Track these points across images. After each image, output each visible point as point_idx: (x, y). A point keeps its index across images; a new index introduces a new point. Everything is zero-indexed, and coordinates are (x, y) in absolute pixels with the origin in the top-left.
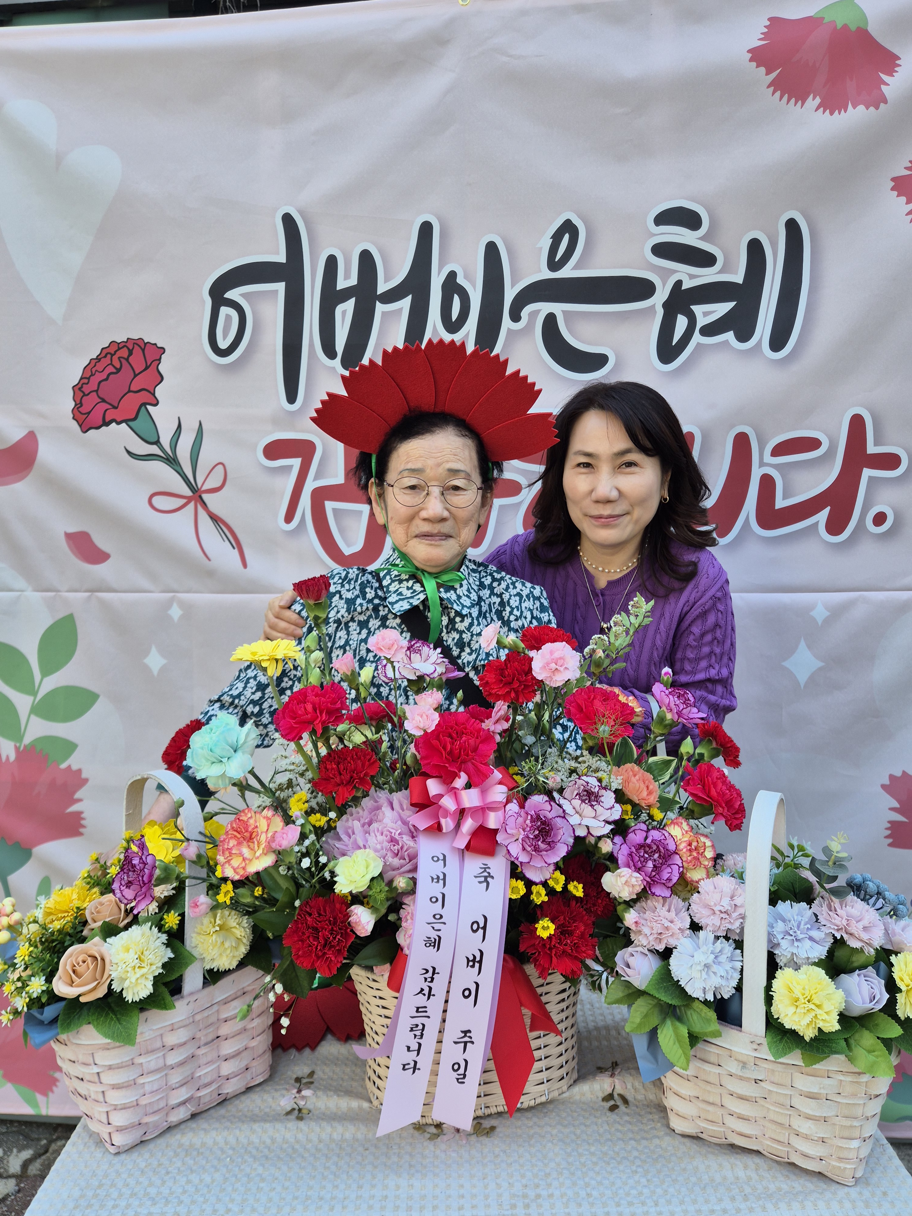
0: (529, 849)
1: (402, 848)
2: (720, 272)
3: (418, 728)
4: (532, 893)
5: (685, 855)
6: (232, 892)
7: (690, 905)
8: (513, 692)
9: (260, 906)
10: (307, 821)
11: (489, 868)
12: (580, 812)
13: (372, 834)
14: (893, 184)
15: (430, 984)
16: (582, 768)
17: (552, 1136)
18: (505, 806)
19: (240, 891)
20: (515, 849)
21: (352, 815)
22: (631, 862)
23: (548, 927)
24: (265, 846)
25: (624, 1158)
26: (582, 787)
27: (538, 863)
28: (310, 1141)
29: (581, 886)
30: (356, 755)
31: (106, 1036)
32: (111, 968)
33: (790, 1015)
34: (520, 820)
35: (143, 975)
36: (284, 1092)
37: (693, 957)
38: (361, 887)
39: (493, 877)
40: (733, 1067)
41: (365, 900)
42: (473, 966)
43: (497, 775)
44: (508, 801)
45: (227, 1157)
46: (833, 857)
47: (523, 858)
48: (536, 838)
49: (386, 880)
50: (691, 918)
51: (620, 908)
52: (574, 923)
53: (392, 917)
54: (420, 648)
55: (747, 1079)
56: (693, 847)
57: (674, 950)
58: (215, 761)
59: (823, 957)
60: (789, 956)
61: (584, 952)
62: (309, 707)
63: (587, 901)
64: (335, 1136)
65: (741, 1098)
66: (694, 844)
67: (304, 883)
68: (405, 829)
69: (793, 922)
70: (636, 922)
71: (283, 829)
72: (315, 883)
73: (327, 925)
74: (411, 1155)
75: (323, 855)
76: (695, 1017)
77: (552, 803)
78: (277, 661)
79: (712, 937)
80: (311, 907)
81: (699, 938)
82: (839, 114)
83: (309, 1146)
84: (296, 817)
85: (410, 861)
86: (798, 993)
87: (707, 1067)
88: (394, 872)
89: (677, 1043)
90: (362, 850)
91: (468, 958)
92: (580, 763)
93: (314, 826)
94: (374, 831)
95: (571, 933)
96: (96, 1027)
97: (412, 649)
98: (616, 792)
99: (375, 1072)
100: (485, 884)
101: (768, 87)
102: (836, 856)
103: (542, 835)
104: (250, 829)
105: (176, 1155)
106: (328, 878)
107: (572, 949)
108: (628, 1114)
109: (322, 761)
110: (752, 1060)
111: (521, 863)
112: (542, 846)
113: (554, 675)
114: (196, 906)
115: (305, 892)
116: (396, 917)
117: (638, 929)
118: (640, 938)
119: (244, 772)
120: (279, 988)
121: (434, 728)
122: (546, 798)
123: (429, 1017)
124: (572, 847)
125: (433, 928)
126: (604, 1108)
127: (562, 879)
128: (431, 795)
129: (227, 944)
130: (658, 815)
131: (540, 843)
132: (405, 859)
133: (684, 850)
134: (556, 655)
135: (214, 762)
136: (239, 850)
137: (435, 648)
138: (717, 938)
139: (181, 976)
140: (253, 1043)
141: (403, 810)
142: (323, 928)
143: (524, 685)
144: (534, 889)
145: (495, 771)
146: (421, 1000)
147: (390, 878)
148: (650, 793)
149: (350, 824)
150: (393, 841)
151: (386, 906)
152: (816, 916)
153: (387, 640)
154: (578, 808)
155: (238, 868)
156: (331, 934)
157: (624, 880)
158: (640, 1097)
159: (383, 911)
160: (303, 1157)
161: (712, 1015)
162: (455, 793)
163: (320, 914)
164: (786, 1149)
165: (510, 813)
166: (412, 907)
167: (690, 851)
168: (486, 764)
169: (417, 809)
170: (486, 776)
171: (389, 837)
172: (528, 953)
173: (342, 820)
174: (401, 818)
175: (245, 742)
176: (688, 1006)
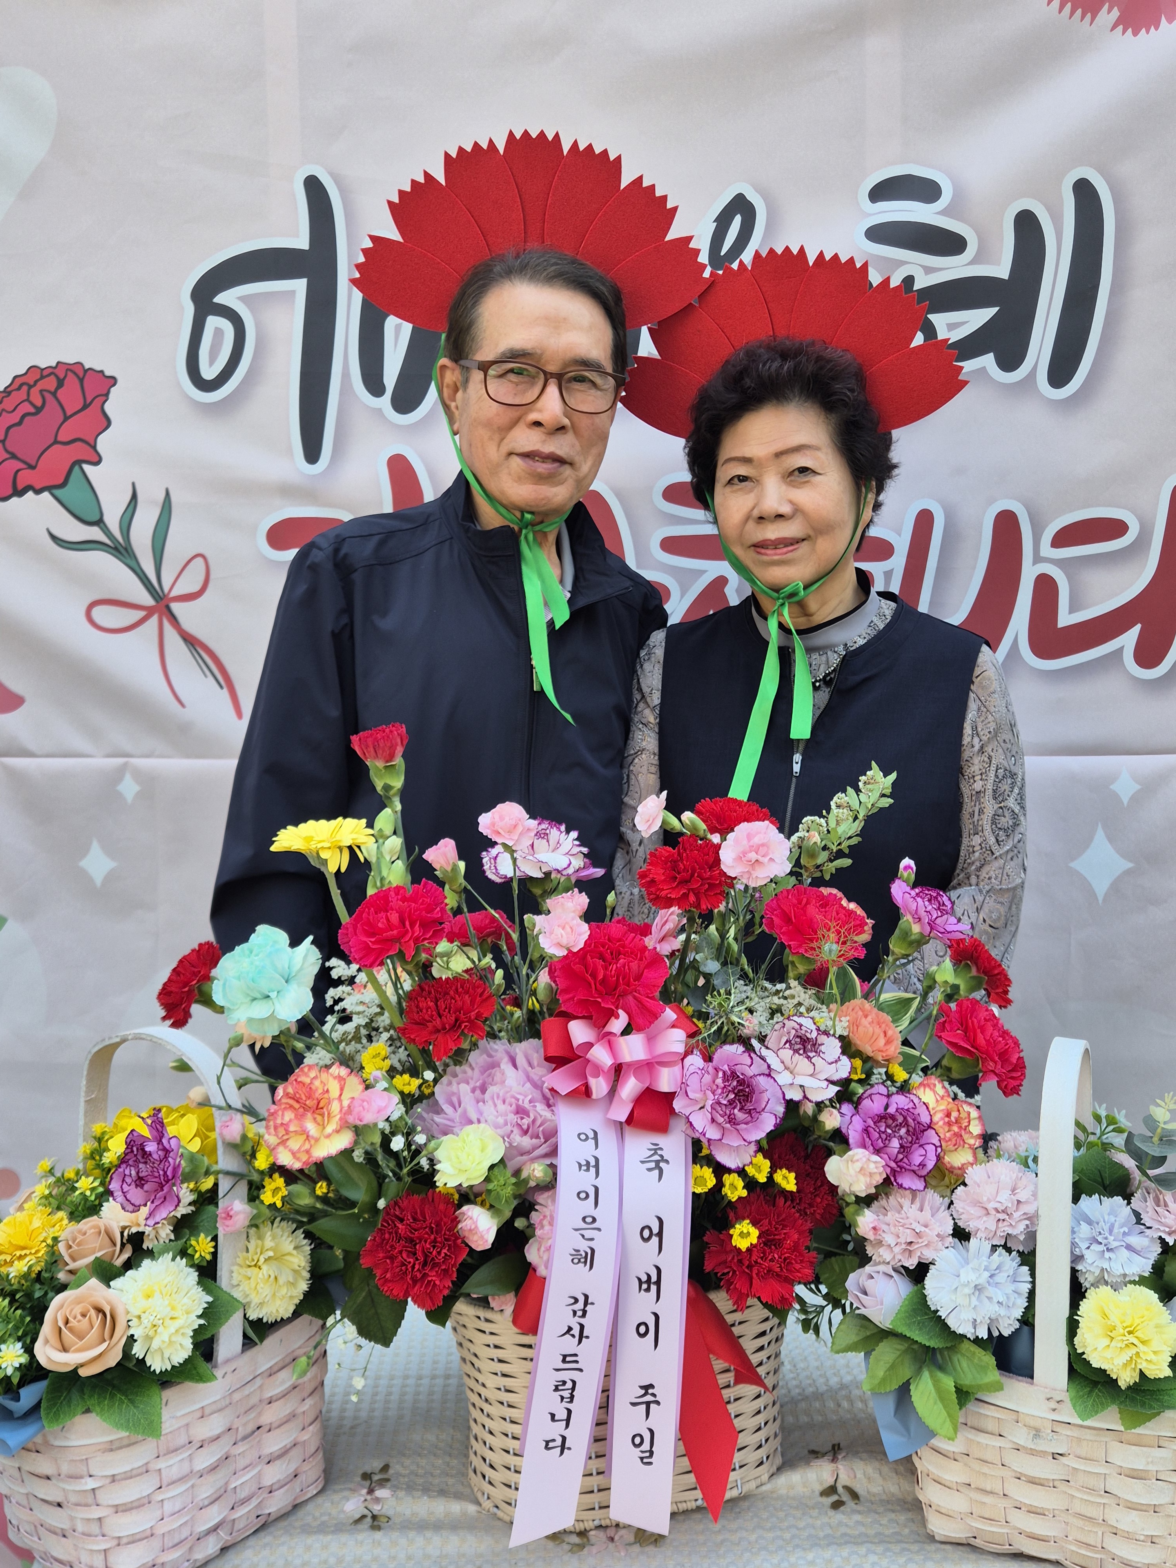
0: (721, 1120)
3: (559, 945)
4: (724, 1185)
5: (942, 1130)
6: (284, 1189)
7: (952, 1203)
8: (691, 894)
9: (324, 1209)
10: (391, 1084)
11: (661, 1149)
12: (792, 1067)
13: (489, 1102)
15: (582, 1320)
16: (789, 1006)
17: (750, 1543)
18: (683, 1060)
19: (295, 1187)
20: (700, 1121)
21: (455, 1076)
22: (867, 1140)
23: (748, 1234)
24: (339, 1120)
26: (793, 1032)
27: (734, 1141)
29: (793, 1175)
30: (462, 987)
34: (707, 1078)
36: (348, 1493)
37: (958, 1276)
38: (475, 1178)
39: (667, 1162)
40: (1021, 1437)
41: (479, 1199)
42: (648, 1290)
43: (669, 1015)
44: (688, 1052)
46: (1159, 1130)
47: (713, 1133)
48: (730, 1104)
49: (511, 1169)
50: (954, 1219)
51: (849, 1209)
52: (783, 1229)
53: (520, 1223)
54: (548, 831)
55: (1041, 1454)
56: (953, 1119)
57: (931, 1267)
58: (259, 996)
59: (1150, 1273)
60: (1097, 1273)
61: (798, 1271)
62: (396, 916)
63: (800, 1199)
64: (430, 1551)
65: (1034, 1482)
66: (954, 1115)
67: (391, 1174)
68: (537, 1095)
69: (1102, 1223)
70: (874, 1228)
71: (362, 1095)
72: (406, 1174)
73: (427, 1234)
75: (420, 1132)
76: (964, 1363)
77: (753, 1055)
78: (341, 849)
79: (985, 1247)
80: (402, 1209)
81: (968, 1251)
84: (374, 1080)
86: (1115, 1320)
87: (982, 1438)
88: (525, 1158)
89: (939, 1402)
90: (475, 1126)
91: (640, 1279)
92: (785, 998)
93: (402, 1093)
94: (493, 1099)
95: (778, 1244)
98: (841, 1038)
99: (484, 1459)
100: (657, 1172)
102: (1163, 1128)
103: (739, 1100)
104: (315, 1096)
106: (426, 1166)
107: (781, 1267)
108: (859, 1514)
109: (406, 998)
110: (1050, 1425)
111: (709, 1140)
112: (740, 1116)
113: (754, 870)
115: (392, 1187)
116: (526, 1223)
117: (878, 1237)
118: (882, 1251)
119: (300, 1012)
120: (351, 1332)
121: (581, 945)
122: (742, 1049)
123: (582, 1370)
124: (782, 1119)
125: (583, 1236)
126: (823, 1505)
127: (766, 1164)
128: (575, 1044)
129: (282, 1279)
130: (901, 1074)
131: (736, 1111)
132: (538, 1137)
133: (942, 1123)
134: (756, 840)
135: (257, 998)
136: (300, 1125)
138: (994, 1248)
139: (216, 1335)
141: (532, 1068)
142: (421, 1239)
143: (709, 883)
144: (728, 1179)
145: (667, 1009)
146: (569, 1345)
147: (518, 1166)
148: (888, 1042)
149: (454, 1087)
150: (520, 1111)
151: (512, 1207)
152: (1138, 1214)
153: (507, 819)
154: (788, 1061)
155: (298, 1151)
156: (434, 1247)
157: (858, 1166)
158: (876, 1489)
159: (508, 1214)
161: (990, 1361)
162: (609, 1042)
163: (415, 1219)
164: (1098, 1556)
165: (692, 1069)
166: (551, 1208)
167: (949, 1124)
168: (653, 998)
169: (554, 1066)
170: (654, 1016)
171: (514, 1106)
172: (716, 1274)
173: (442, 1084)
174: (529, 1079)
175: (301, 969)
176: (952, 1349)
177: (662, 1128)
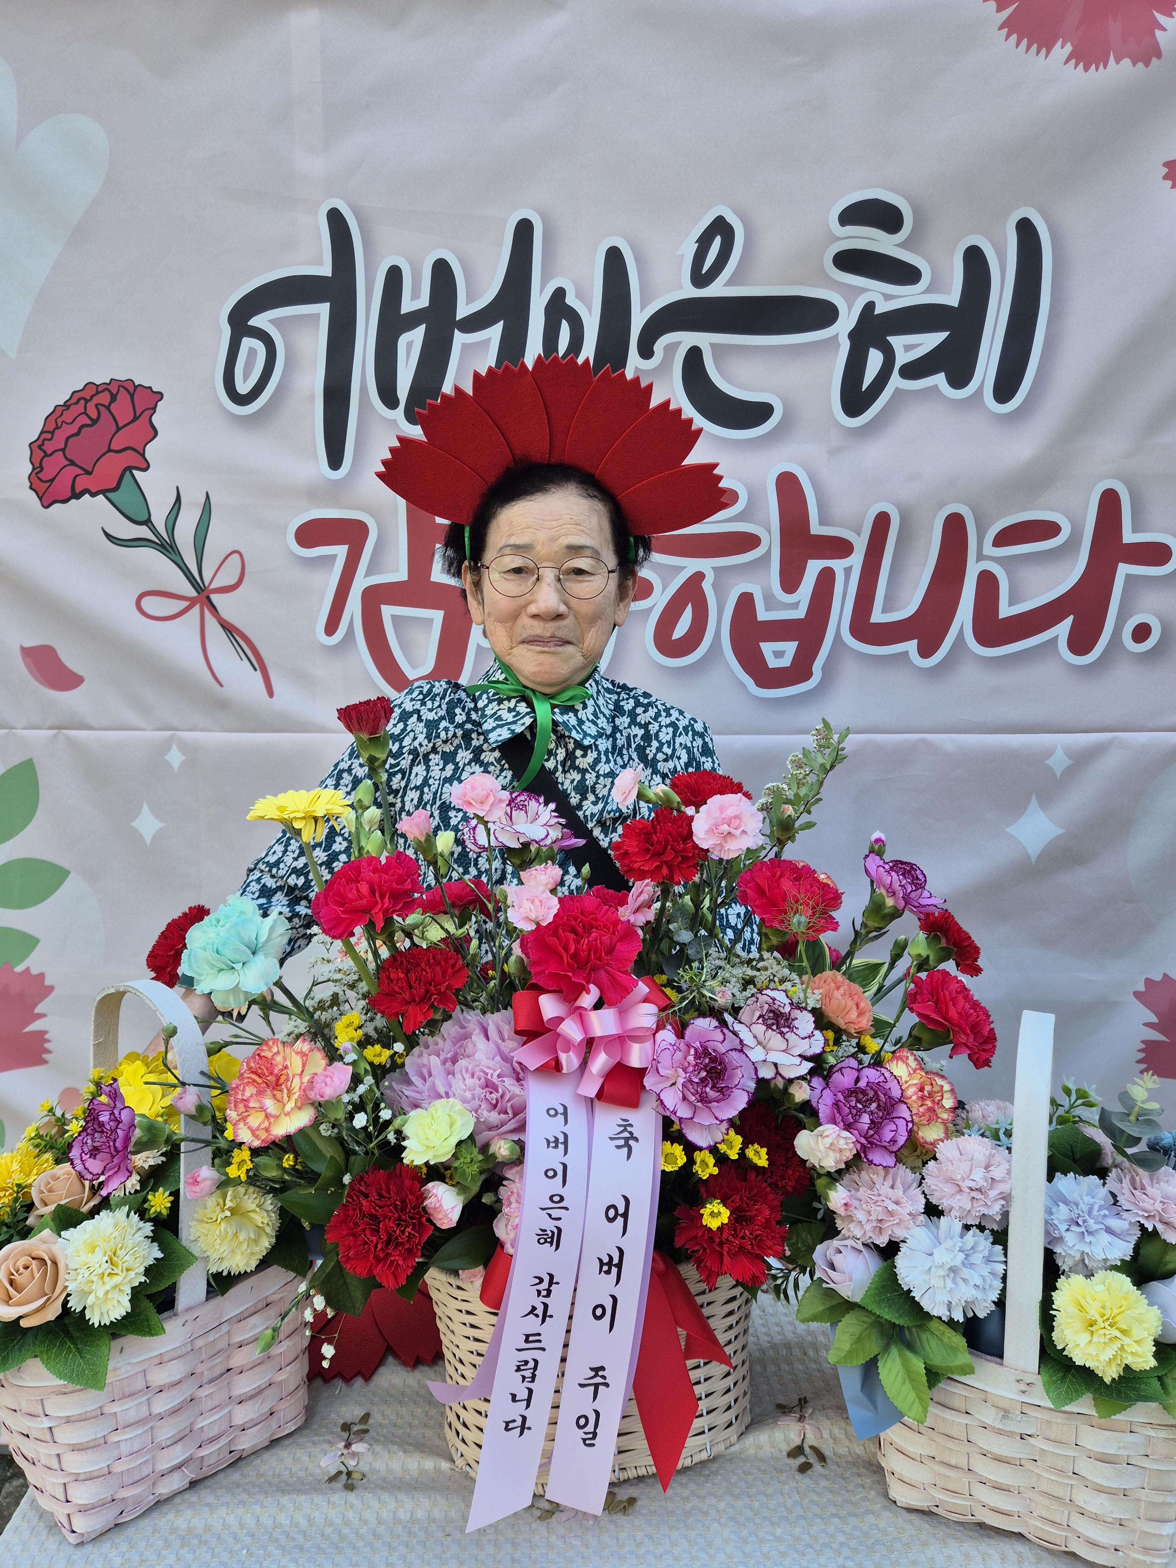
0: (692, 1098)
1: (502, 1096)
2: (926, 291)
3: (528, 919)
4: (694, 1163)
5: (915, 1105)
6: (249, 1162)
7: (923, 1178)
8: (664, 866)
9: (292, 1181)
10: (361, 1056)
11: (631, 1125)
12: (764, 1042)
13: (458, 1076)
14: (1166, 170)
15: (546, 1300)
16: (762, 978)
17: (718, 1511)
18: (654, 1035)
19: (262, 1160)
20: (671, 1099)
21: (427, 1047)
22: (838, 1115)
23: (719, 1213)
24: (299, 1097)
25: (825, 1545)
26: (766, 1006)
27: (703, 1118)
28: (366, 1522)
29: (764, 1150)
30: (434, 958)
31: (60, 1376)
32: (67, 1277)
33: (1082, 1345)
34: (679, 1055)
35: (116, 1287)
36: (326, 1446)
37: (931, 1255)
38: (443, 1155)
39: (636, 1139)
40: (989, 1416)
41: (448, 1173)
42: (608, 1272)
43: (643, 988)
44: (660, 1026)
45: (243, 1549)
46: (1136, 1109)
47: (684, 1112)
48: (702, 1082)
49: (479, 1144)
50: (925, 1197)
51: (820, 1183)
52: (754, 1205)
53: (487, 1199)
54: (526, 803)
55: (1009, 1434)
56: (926, 1093)
57: (902, 1245)
58: (224, 967)
59: (1128, 1258)
60: (1077, 1256)
61: (770, 1248)
62: (364, 888)
63: (772, 1172)
64: (402, 1515)
65: (999, 1459)
66: (928, 1088)
67: (357, 1148)
68: (507, 1068)
69: (1082, 1206)
70: (846, 1204)
71: (325, 1070)
72: (373, 1148)
73: (391, 1211)
74: (513, 1543)
75: (385, 1108)
76: (934, 1343)
77: (725, 1030)
78: (316, 819)
79: (958, 1226)
80: (367, 1185)
81: (938, 1228)
82: (1097, 69)
83: (363, 1530)
84: (344, 1051)
85: (515, 1115)
86: (1094, 1312)
87: (948, 1415)
88: (492, 1133)
89: (907, 1382)
90: (444, 1100)
91: (600, 1260)
92: (758, 970)
93: (371, 1064)
94: (461, 1071)
95: (750, 1220)
96: (46, 1363)
97: (513, 805)
98: (814, 1011)
99: (458, 1417)
100: (625, 1150)
101: (1001, 28)
102: (1140, 1107)
103: (710, 1078)
104: (276, 1071)
105: (168, 1545)
106: (393, 1141)
107: (752, 1244)
108: (826, 1477)
109: (383, 968)
110: (1019, 1407)
111: (679, 1118)
112: (712, 1094)
113: (725, 842)
114: (196, 1182)
115: (357, 1162)
116: (494, 1199)
117: (849, 1213)
118: (852, 1226)
119: (266, 985)
120: (319, 1302)
121: (550, 919)
122: (715, 1023)
123: (543, 1349)
124: (753, 1094)
125: (550, 1215)
126: (791, 1467)
127: (737, 1140)
128: (545, 1018)
129: (242, 1236)
130: (873, 1045)
131: (708, 1089)
132: (506, 1113)
133: (914, 1098)
134: (729, 812)
135: (223, 970)
136: (260, 1101)
137: (546, 804)
138: (967, 1227)
139: (175, 1284)
140: (281, 1376)
141: (504, 1041)
142: (385, 1216)
143: (682, 856)
144: (698, 1156)
145: (640, 983)
146: (533, 1324)
147: (484, 1141)
148: (861, 1014)
149: (425, 1060)
150: (489, 1085)
151: (479, 1184)
152: (1114, 1196)
153: (479, 790)
154: (761, 1037)
155: (258, 1128)
156: (398, 1225)
157: (828, 1141)
158: (843, 1451)
159: (475, 1189)
160: (354, 1548)
161: (960, 1342)
162: (581, 1015)
163: (381, 1196)
164: (1064, 1534)
165: (664, 1045)
166: (518, 1184)
167: (922, 1098)
168: (626, 973)
169: (525, 1038)
170: (626, 990)
171: (483, 1080)
172: (687, 1249)
173: (413, 1055)
174: (501, 1053)
175: (269, 939)
176: (922, 1327)
177: (633, 1103)
